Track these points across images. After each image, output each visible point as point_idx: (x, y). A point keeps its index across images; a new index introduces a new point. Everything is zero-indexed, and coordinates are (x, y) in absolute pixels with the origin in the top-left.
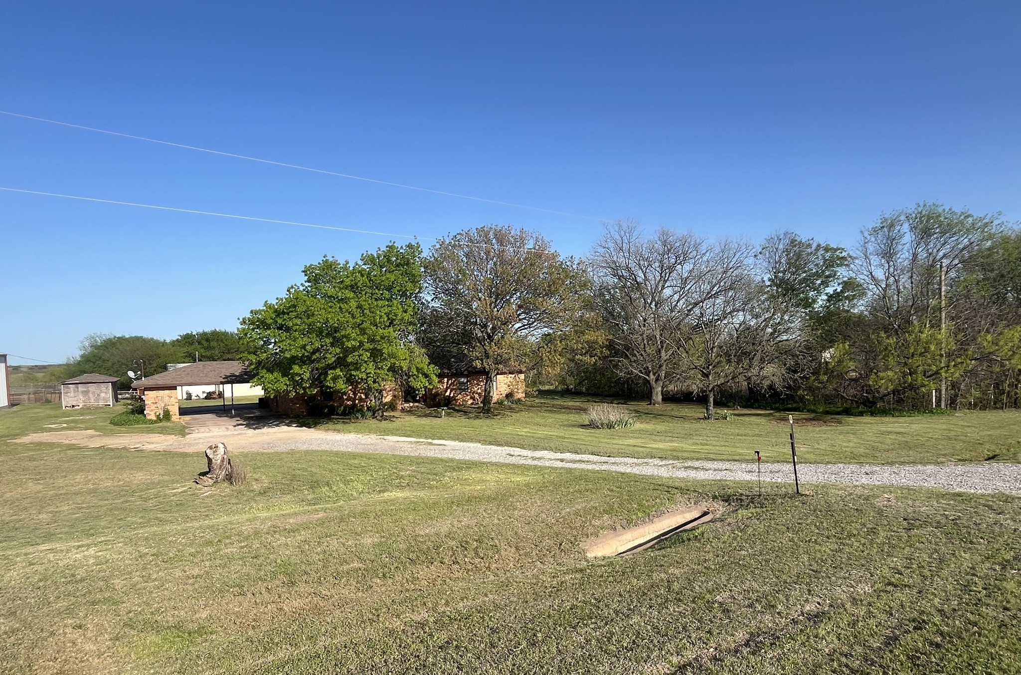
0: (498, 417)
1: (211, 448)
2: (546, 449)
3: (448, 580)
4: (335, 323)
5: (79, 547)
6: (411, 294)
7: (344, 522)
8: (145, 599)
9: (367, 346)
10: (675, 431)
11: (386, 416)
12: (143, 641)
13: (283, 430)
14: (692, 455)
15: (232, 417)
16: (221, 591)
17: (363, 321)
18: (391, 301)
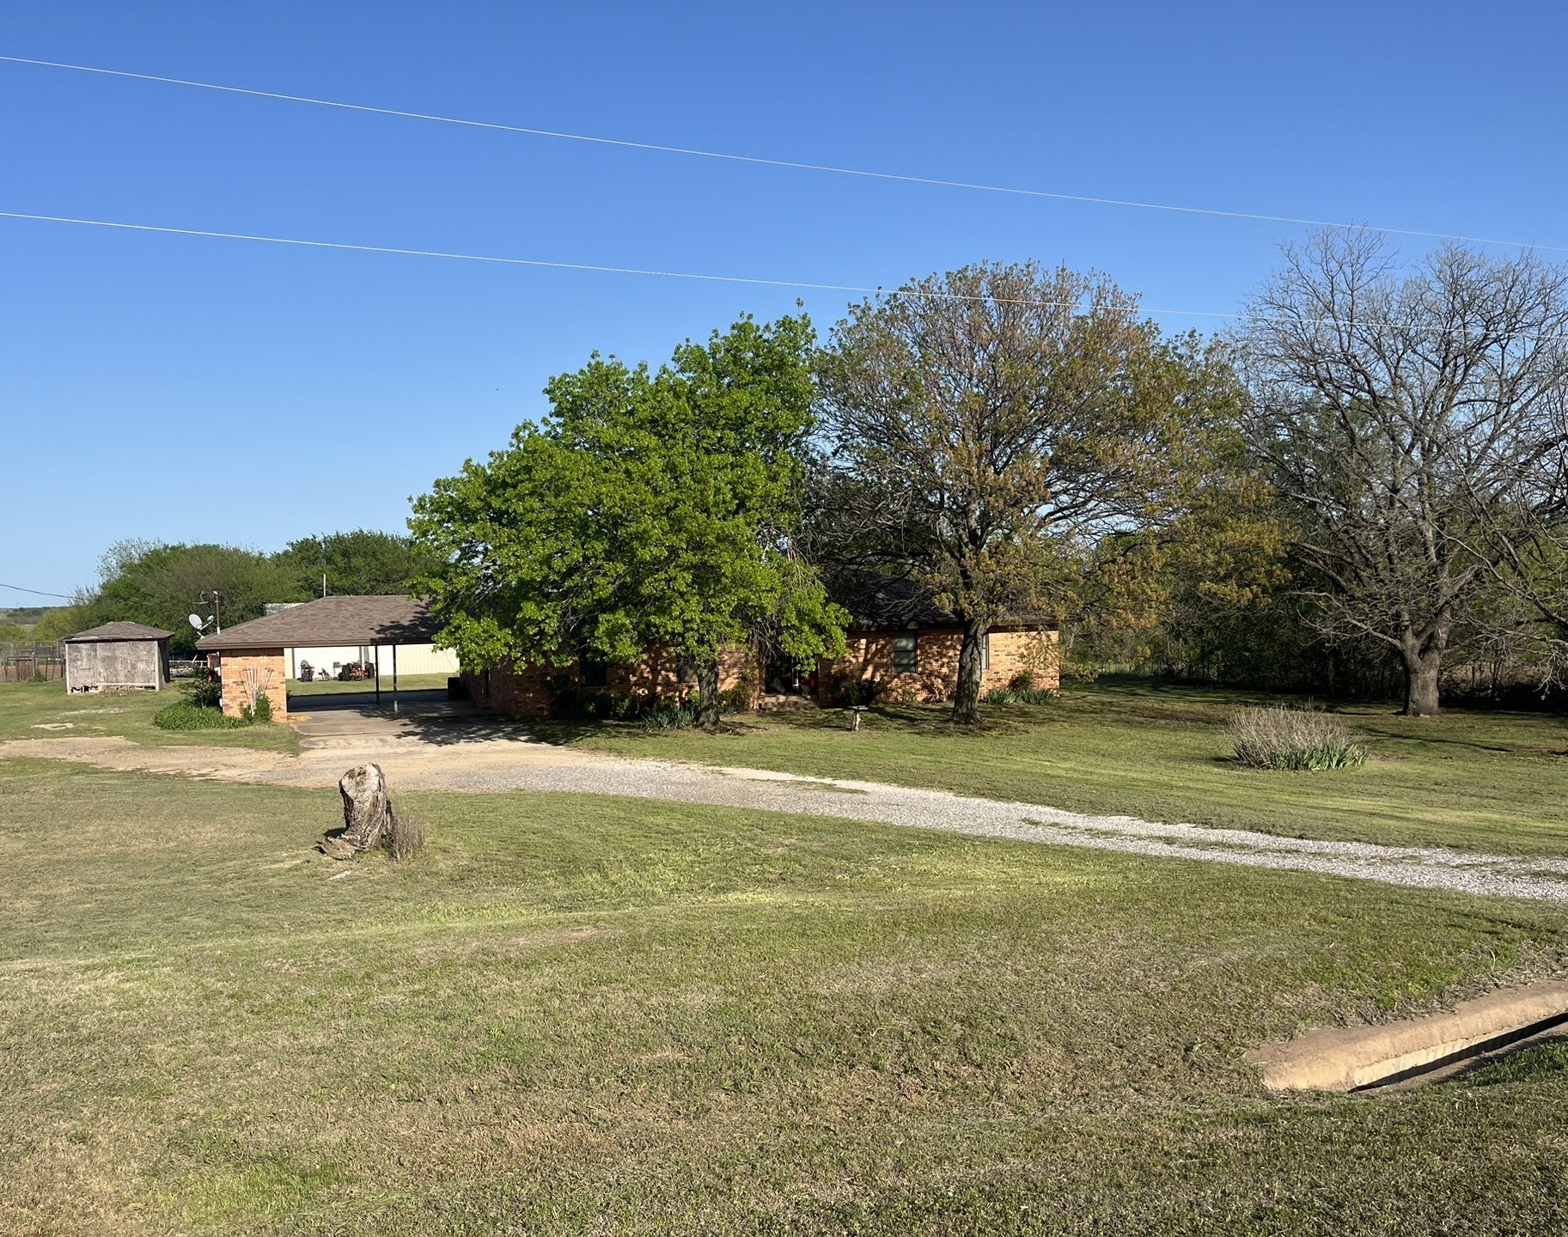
0: (994, 733)
1: (351, 774)
2: (1125, 812)
3: (894, 1112)
4: (616, 505)
5: (87, 968)
6: (787, 437)
7: (639, 952)
8: (213, 1090)
9: (687, 557)
10: (1485, 782)
11: (726, 723)
12: (206, 1184)
13: (499, 748)
14: (1551, 843)
15: (394, 717)
16: (370, 1088)
17: (677, 500)
18: (742, 454)
